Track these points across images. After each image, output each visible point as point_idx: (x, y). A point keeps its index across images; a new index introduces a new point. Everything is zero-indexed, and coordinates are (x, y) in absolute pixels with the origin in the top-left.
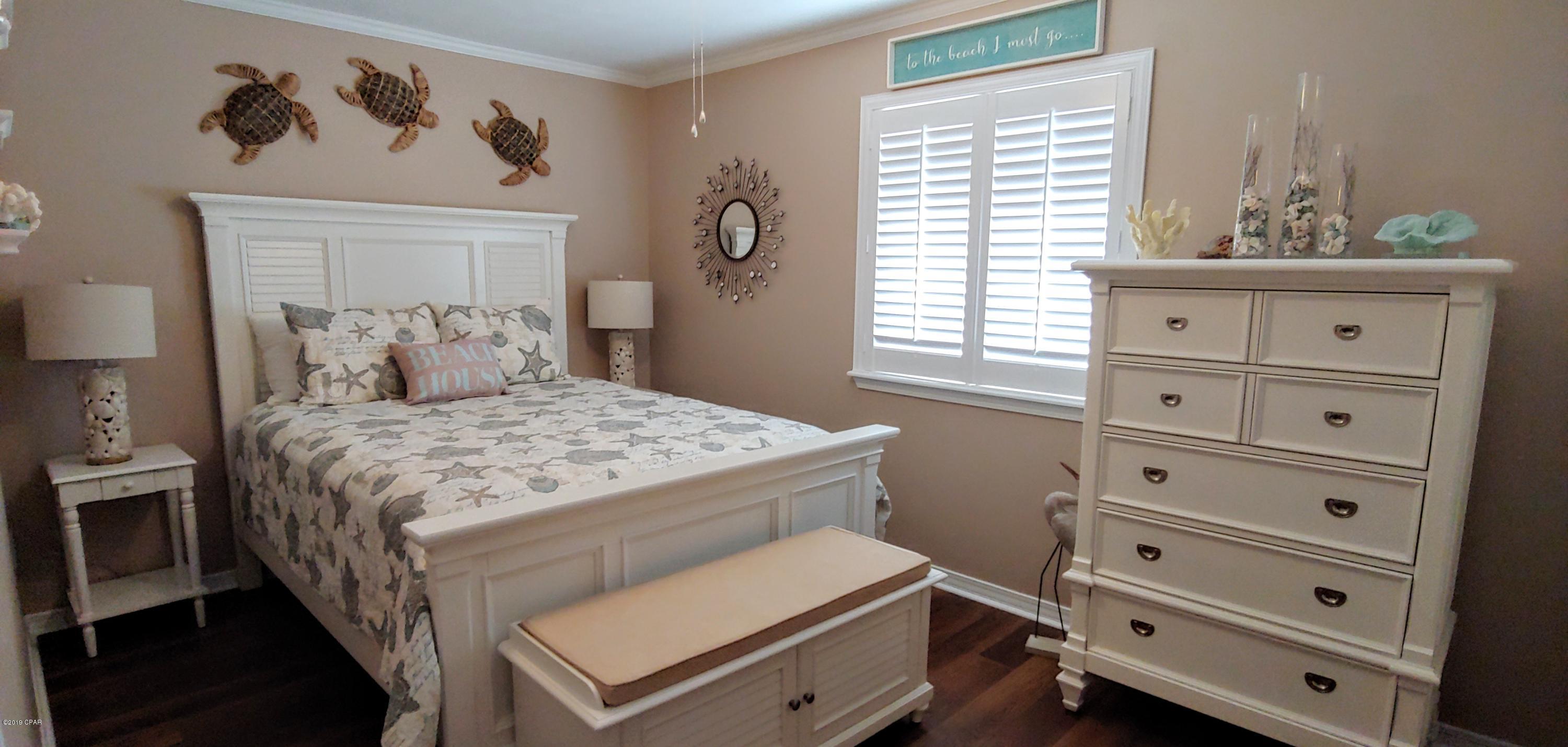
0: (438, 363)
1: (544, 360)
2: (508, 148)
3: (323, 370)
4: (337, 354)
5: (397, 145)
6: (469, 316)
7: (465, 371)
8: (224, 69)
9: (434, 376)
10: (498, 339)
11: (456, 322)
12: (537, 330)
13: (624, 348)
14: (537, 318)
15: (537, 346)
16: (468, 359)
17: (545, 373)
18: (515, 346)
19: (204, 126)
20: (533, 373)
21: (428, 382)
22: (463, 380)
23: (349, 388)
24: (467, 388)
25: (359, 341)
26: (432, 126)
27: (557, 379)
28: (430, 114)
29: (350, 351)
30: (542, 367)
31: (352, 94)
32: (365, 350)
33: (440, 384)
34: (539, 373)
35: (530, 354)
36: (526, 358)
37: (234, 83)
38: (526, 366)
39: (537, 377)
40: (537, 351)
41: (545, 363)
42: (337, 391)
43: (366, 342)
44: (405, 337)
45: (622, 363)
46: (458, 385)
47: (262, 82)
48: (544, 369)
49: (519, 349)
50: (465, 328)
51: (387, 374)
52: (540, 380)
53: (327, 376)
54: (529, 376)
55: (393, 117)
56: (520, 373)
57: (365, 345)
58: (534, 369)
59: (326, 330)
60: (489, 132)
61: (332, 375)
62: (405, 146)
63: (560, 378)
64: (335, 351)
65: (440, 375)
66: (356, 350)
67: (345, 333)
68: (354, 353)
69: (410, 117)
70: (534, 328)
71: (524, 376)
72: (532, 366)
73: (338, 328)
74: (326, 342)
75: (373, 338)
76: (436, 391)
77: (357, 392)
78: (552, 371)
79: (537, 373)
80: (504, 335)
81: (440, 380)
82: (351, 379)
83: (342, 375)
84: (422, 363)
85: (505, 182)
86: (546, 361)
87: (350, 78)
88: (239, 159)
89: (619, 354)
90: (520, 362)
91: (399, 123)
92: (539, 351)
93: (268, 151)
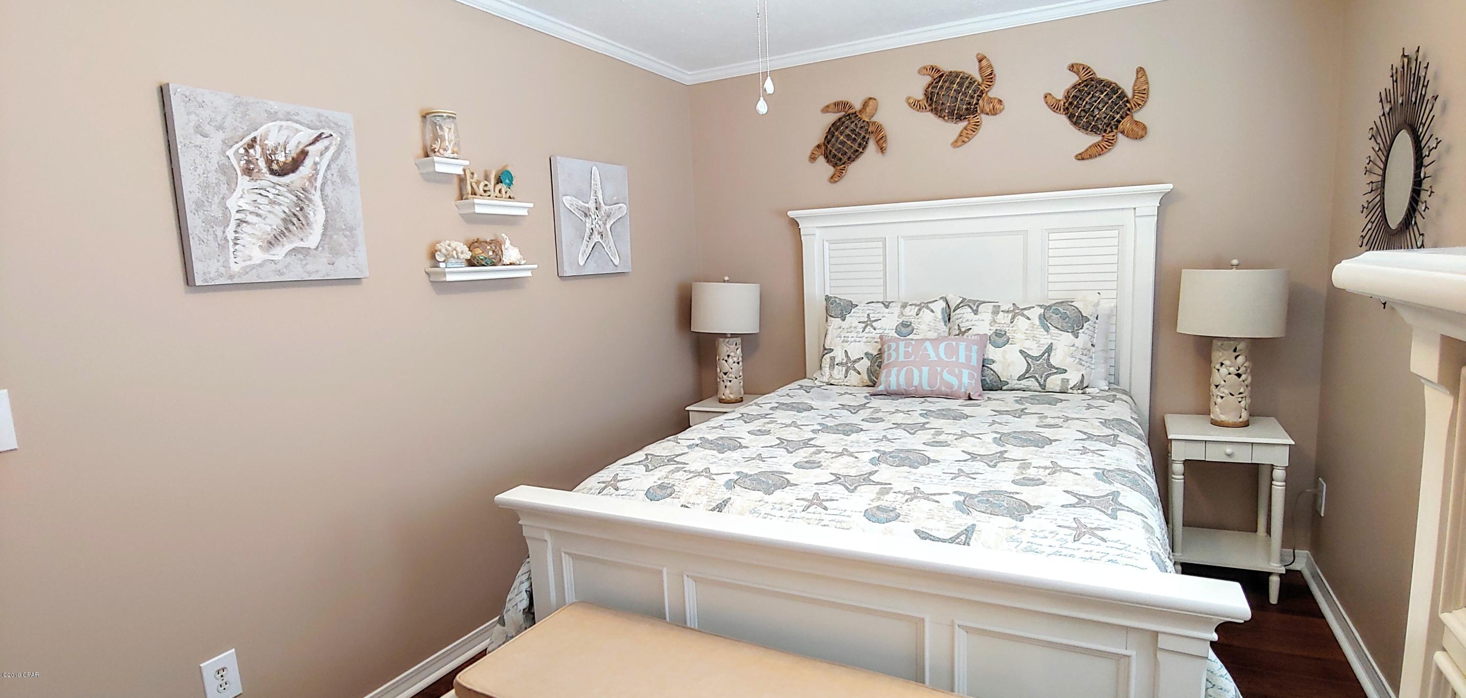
0: (901, 358)
1: (1054, 367)
2: (1079, 117)
3: (831, 354)
4: (843, 342)
5: (961, 140)
6: (976, 312)
7: (925, 370)
8: (826, 110)
9: (894, 371)
10: (1000, 338)
11: (961, 318)
12: (1057, 331)
13: (1227, 363)
14: (1064, 317)
15: (1049, 349)
16: (933, 357)
17: (1054, 382)
18: (1016, 348)
19: (813, 158)
20: (1037, 380)
21: (888, 375)
22: (921, 378)
23: (847, 372)
24: (926, 387)
25: (863, 331)
26: (994, 112)
27: (1070, 391)
28: (990, 101)
29: (853, 339)
30: (1050, 374)
31: (919, 101)
32: (864, 340)
33: (898, 380)
34: (1045, 381)
35: (1036, 359)
36: (1028, 362)
37: (832, 117)
38: (1027, 372)
39: (1043, 386)
40: (1046, 355)
41: (1056, 371)
42: (838, 373)
43: (869, 333)
44: (904, 330)
45: (1223, 383)
46: (916, 383)
47: (851, 111)
48: (1052, 377)
49: (1021, 352)
50: (967, 324)
51: (876, 364)
52: (1047, 389)
53: (833, 359)
54: (1032, 383)
55: (951, 113)
56: (1018, 380)
57: (867, 335)
58: (1037, 376)
59: (844, 320)
60: (1062, 103)
61: (836, 359)
62: (966, 140)
63: (1075, 391)
64: (842, 339)
65: (899, 372)
66: (858, 339)
67: (856, 324)
68: (855, 341)
69: (967, 109)
70: (1052, 328)
71: (1024, 383)
72: (1035, 371)
73: (853, 319)
74: (840, 330)
75: (875, 329)
76: (893, 387)
77: (853, 377)
78: (1065, 381)
79: (1042, 382)
80: (1008, 334)
81: (898, 376)
82: (849, 365)
83: (843, 359)
84: (890, 355)
85: (1081, 157)
86: (1057, 369)
87: (918, 87)
88: (833, 179)
89: (1218, 370)
90: (1020, 367)
91: (960, 118)
92: (1049, 356)
93: (854, 169)
